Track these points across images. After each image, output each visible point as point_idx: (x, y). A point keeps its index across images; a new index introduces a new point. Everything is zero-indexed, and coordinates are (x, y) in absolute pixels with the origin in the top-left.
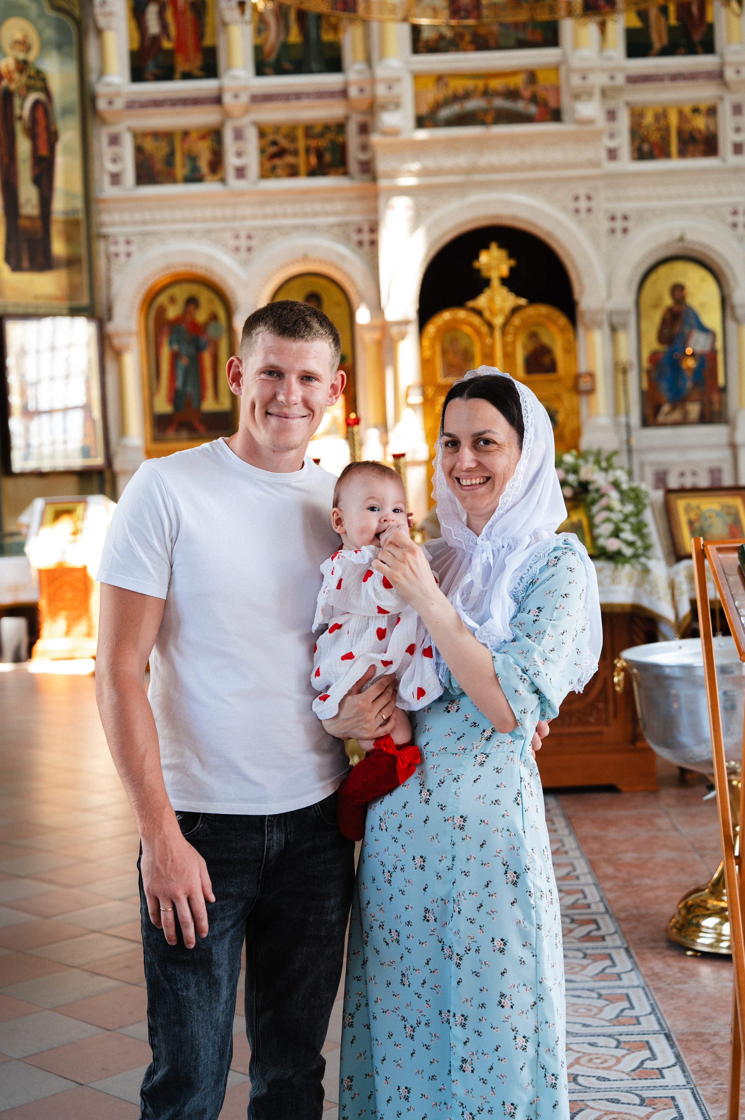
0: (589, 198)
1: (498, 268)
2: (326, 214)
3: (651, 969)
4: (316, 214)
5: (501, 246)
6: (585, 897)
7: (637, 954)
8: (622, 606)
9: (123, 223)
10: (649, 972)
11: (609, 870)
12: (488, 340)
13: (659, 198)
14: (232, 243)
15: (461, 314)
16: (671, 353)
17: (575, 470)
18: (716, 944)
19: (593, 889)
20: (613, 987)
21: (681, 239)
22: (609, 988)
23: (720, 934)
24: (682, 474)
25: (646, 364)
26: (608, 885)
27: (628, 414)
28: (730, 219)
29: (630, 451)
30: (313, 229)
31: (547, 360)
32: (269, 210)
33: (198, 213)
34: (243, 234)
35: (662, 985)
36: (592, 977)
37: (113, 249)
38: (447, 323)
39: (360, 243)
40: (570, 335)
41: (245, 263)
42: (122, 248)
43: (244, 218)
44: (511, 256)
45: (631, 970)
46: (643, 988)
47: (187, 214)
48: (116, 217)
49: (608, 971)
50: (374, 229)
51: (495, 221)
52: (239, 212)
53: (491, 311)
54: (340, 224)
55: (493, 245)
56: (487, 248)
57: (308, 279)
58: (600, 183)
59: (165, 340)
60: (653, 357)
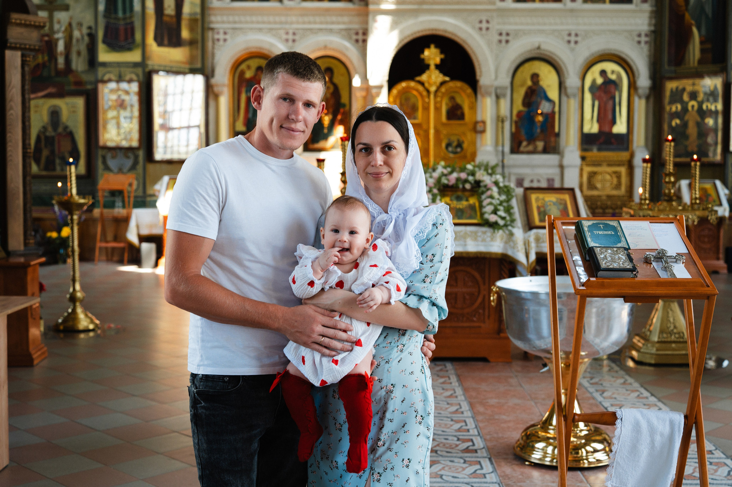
0: (488, 22)
1: (434, 59)
2: (338, 23)
3: (504, 472)
4: (333, 23)
5: (436, 47)
6: (466, 425)
7: (496, 462)
8: (496, 254)
9: (223, 22)
10: (503, 474)
11: (481, 409)
12: (427, 100)
13: (528, 24)
14: (285, 37)
15: (412, 84)
16: (529, 113)
17: (473, 174)
18: (543, 459)
19: (471, 420)
20: (481, 483)
21: (539, 48)
22: (478, 483)
23: (546, 453)
24: (532, 181)
25: (515, 118)
26: (480, 418)
27: (503, 146)
28: (567, 38)
29: (503, 166)
30: (331, 31)
31: (459, 112)
32: (306, 19)
33: (265, 19)
34: (291, 32)
35: (510, 483)
36: (468, 475)
37: (216, 37)
38: (404, 88)
39: (357, 41)
40: (474, 100)
42: (221, 36)
43: (292, 23)
44: (442, 52)
45: (492, 472)
46: (499, 484)
47: (260, 19)
48: (219, 18)
49: (478, 472)
50: (365, 33)
51: (434, 32)
52: (289, 19)
53: (429, 83)
54: (346, 29)
55: (432, 46)
56: (429, 47)
57: (327, 60)
58: (495, 14)
59: (244, 90)
60: (519, 114)
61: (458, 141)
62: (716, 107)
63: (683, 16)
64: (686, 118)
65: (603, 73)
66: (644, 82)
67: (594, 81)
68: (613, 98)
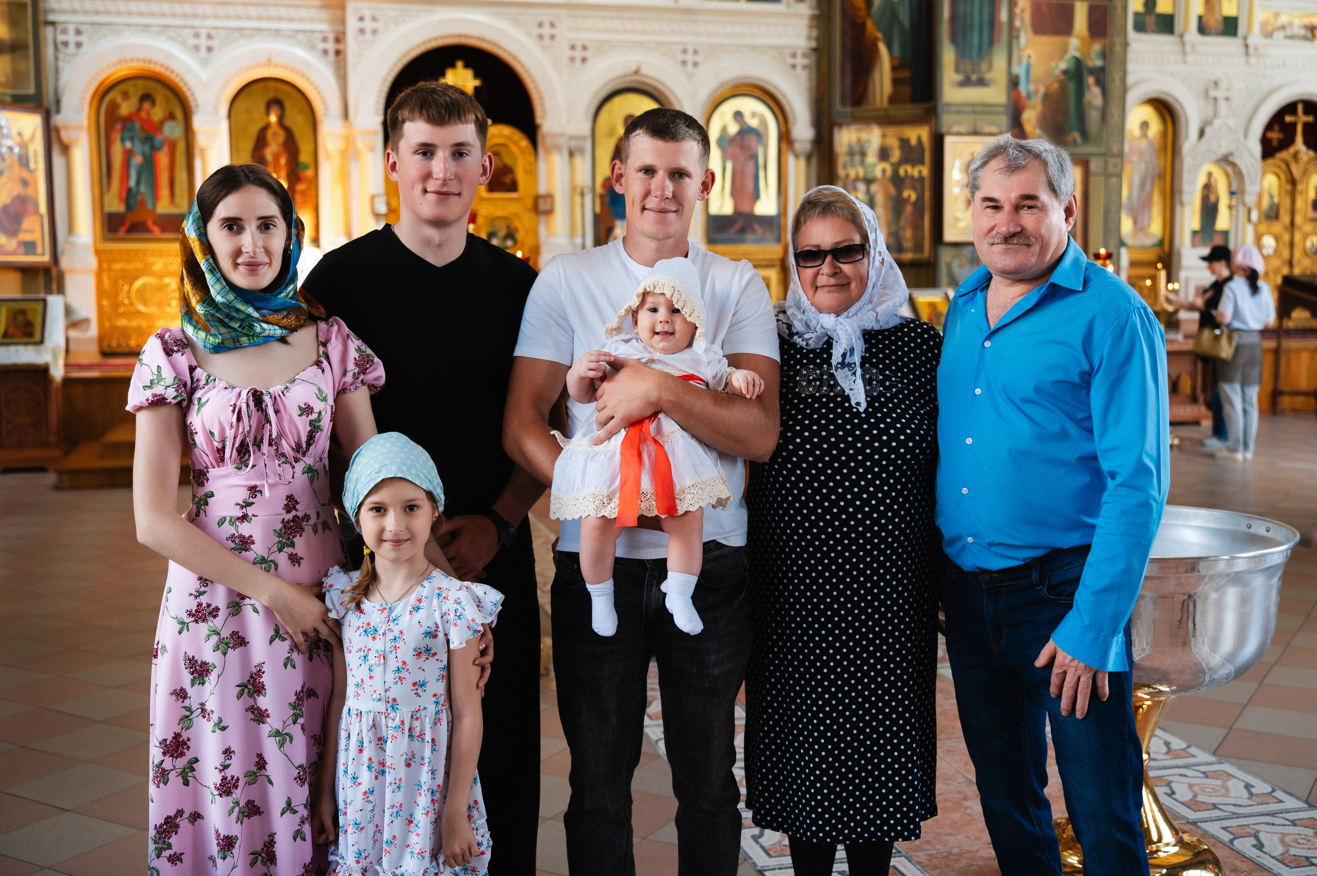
0: (552, 25)
2: (291, 20)
4: (281, 19)
5: (466, 66)
9: (73, 11)
13: (616, 31)
14: (192, 41)
21: (637, 72)
25: (599, 189)
27: (584, 236)
28: (681, 57)
30: (277, 33)
31: (508, 179)
32: (231, 11)
33: (154, 7)
34: (203, 33)
37: (61, 38)
39: (325, 52)
40: (532, 159)
41: (205, 63)
43: (205, 17)
50: (341, 39)
51: (463, 41)
52: (200, 9)
54: (305, 32)
55: (460, 64)
56: (453, 66)
57: (271, 84)
58: (563, 12)
59: (117, 137)
60: (607, 182)
61: (508, 227)
62: (920, 172)
63: (863, 25)
64: (873, 189)
65: (738, 115)
66: (803, 131)
67: (724, 129)
68: (754, 157)
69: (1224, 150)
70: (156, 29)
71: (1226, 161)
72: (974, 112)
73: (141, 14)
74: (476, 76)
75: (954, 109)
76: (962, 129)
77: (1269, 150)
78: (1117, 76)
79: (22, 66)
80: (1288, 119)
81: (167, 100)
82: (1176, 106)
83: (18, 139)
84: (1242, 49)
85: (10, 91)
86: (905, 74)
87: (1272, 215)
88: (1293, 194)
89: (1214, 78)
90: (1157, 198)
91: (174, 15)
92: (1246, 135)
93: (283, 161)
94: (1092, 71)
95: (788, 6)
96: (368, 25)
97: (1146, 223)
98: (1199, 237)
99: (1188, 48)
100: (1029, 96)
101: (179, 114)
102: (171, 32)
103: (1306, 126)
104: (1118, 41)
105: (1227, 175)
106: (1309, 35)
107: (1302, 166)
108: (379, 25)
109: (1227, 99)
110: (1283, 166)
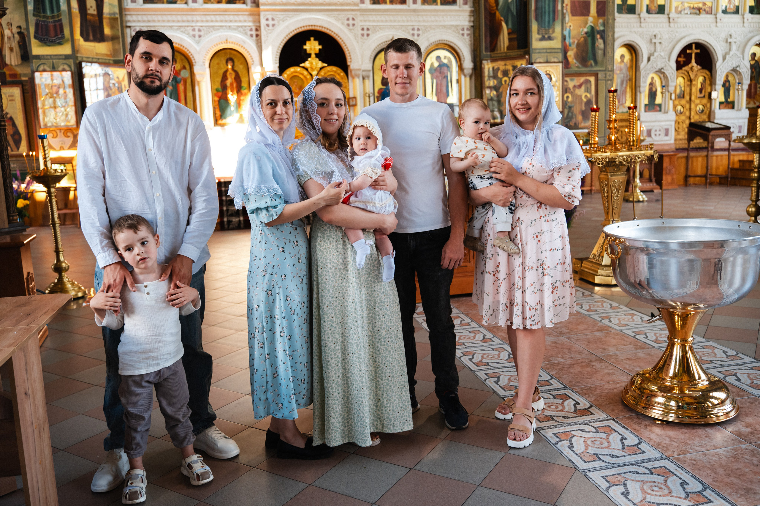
0: (353, 19)
1: (314, 49)
2: (236, 21)
4: (231, 21)
5: (315, 40)
9: (139, 21)
13: (382, 21)
14: (192, 33)
15: (298, 69)
16: (386, 89)
25: (376, 94)
28: (412, 32)
30: (230, 28)
32: (208, 18)
33: (174, 18)
34: (197, 28)
38: (292, 72)
39: (252, 36)
41: (198, 43)
43: (197, 21)
47: (169, 18)
48: (136, 18)
50: (258, 29)
51: (313, 28)
52: (195, 18)
53: (312, 68)
54: (242, 26)
55: (312, 39)
56: (309, 40)
57: (228, 51)
58: (358, 13)
60: (380, 90)
63: (495, 14)
64: (501, 90)
65: (438, 58)
66: (468, 64)
67: (432, 65)
68: (446, 77)
69: (659, 67)
70: (177, 27)
71: (660, 72)
72: (547, 52)
73: (169, 21)
74: (319, 44)
75: (537, 51)
76: (541, 61)
77: (679, 66)
78: (610, 34)
79: (117, 47)
80: (688, 51)
81: (182, 60)
82: (637, 47)
83: (117, 80)
84: (667, 20)
85: (112, 59)
86: (515, 36)
87: (681, 96)
88: (690, 86)
89: (654, 34)
90: (628, 90)
91: (183, 21)
92: (669, 60)
93: (235, 85)
94: (599, 32)
95: (460, 7)
96: (270, 22)
97: (624, 102)
98: (647, 107)
99: (642, 20)
100: (570, 45)
101: (187, 66)
102: (182, 29)
103: (696, 54)
104: (610, 18)
105: (661, 79)
106: (698, 12)
107: (694, 73)
108: (275, 22)
109: (660, 43)
110: (686, 73)
